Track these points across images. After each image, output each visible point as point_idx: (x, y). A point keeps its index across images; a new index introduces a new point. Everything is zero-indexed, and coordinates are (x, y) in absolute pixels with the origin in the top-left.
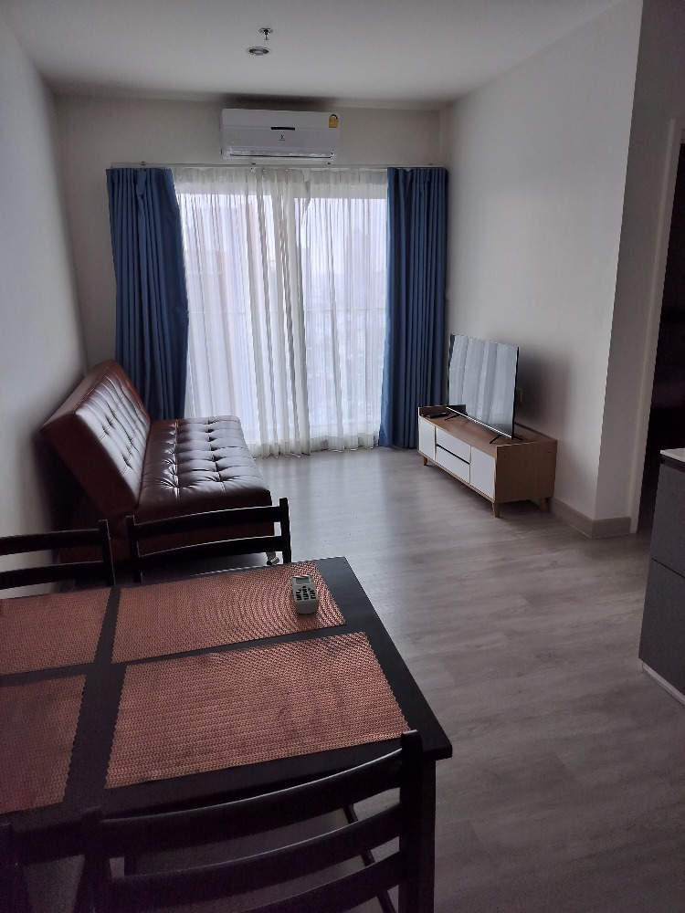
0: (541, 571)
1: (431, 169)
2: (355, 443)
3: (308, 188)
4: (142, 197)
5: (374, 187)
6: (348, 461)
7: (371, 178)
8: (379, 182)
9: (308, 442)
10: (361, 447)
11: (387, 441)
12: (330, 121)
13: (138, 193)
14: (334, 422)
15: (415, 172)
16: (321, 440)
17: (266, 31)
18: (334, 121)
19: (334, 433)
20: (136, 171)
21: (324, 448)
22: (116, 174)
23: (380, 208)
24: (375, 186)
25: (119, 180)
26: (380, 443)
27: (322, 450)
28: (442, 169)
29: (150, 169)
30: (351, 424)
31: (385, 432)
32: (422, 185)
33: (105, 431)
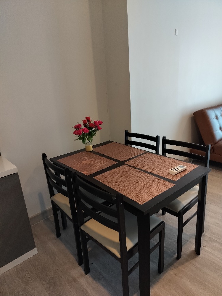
33: (217, 117)
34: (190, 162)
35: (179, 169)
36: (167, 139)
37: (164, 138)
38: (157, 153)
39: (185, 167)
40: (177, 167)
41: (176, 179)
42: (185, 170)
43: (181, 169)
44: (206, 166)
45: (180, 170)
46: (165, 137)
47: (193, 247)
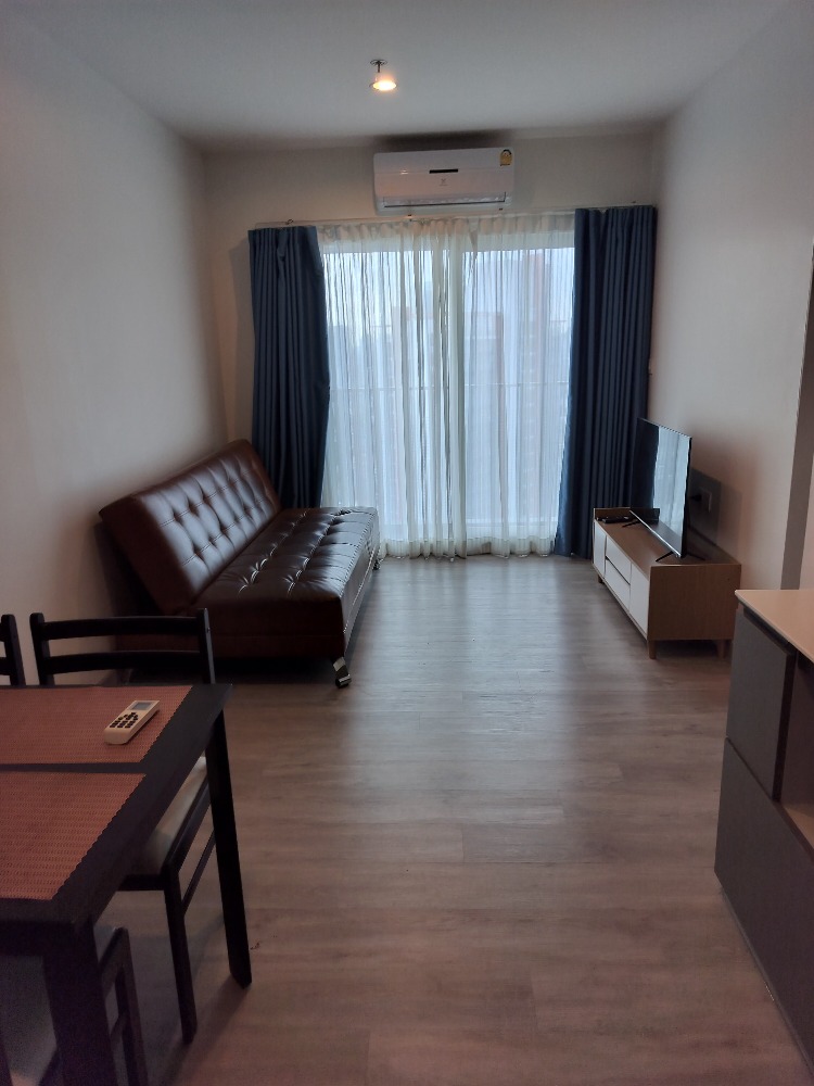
0: (665, 735)
1: (632, 210)
2: (525, 548)
3: (474, 241)
4: (284, 259)
5: (558, 234)
6: (514, 569)
7: (554, 225)
8: (566, 228)
9: (465, 543)
10: (533, 553)
11: (564, 548)
12: (502, 157)
13: (280, 255)
14: (499, 520)
15: (611, 212)
16: (483, 542)
17: (379, 63)
18: (506, 158)
19: (498, 534)
20: (277, 231)
21: (486, 552)
22: (258, 235)
23: (564, 260)
24: (561, 233)
25: (262, 241)
26: (556, 550)
27: (483, 554)
28: (649, 207)
29: (293, 228)
30: (519, 524)
31: (563, 536)
32: (620, 228)
33: (177, 518)
34: (121, 682)
35: (136, 718)
36: (48, 619)
37: (35, 620)
38: (17, 680)
39: (155, 703)
40: (128, 712)
41: (138, 754)
42: (157, 713)
43: (142, 714)
44: (207, 680)
45: (139, 719)
46: (41, 615)
47: (224, 971)
